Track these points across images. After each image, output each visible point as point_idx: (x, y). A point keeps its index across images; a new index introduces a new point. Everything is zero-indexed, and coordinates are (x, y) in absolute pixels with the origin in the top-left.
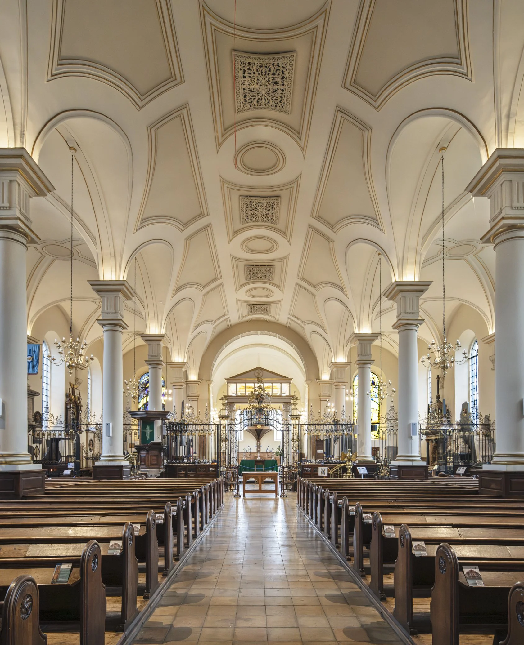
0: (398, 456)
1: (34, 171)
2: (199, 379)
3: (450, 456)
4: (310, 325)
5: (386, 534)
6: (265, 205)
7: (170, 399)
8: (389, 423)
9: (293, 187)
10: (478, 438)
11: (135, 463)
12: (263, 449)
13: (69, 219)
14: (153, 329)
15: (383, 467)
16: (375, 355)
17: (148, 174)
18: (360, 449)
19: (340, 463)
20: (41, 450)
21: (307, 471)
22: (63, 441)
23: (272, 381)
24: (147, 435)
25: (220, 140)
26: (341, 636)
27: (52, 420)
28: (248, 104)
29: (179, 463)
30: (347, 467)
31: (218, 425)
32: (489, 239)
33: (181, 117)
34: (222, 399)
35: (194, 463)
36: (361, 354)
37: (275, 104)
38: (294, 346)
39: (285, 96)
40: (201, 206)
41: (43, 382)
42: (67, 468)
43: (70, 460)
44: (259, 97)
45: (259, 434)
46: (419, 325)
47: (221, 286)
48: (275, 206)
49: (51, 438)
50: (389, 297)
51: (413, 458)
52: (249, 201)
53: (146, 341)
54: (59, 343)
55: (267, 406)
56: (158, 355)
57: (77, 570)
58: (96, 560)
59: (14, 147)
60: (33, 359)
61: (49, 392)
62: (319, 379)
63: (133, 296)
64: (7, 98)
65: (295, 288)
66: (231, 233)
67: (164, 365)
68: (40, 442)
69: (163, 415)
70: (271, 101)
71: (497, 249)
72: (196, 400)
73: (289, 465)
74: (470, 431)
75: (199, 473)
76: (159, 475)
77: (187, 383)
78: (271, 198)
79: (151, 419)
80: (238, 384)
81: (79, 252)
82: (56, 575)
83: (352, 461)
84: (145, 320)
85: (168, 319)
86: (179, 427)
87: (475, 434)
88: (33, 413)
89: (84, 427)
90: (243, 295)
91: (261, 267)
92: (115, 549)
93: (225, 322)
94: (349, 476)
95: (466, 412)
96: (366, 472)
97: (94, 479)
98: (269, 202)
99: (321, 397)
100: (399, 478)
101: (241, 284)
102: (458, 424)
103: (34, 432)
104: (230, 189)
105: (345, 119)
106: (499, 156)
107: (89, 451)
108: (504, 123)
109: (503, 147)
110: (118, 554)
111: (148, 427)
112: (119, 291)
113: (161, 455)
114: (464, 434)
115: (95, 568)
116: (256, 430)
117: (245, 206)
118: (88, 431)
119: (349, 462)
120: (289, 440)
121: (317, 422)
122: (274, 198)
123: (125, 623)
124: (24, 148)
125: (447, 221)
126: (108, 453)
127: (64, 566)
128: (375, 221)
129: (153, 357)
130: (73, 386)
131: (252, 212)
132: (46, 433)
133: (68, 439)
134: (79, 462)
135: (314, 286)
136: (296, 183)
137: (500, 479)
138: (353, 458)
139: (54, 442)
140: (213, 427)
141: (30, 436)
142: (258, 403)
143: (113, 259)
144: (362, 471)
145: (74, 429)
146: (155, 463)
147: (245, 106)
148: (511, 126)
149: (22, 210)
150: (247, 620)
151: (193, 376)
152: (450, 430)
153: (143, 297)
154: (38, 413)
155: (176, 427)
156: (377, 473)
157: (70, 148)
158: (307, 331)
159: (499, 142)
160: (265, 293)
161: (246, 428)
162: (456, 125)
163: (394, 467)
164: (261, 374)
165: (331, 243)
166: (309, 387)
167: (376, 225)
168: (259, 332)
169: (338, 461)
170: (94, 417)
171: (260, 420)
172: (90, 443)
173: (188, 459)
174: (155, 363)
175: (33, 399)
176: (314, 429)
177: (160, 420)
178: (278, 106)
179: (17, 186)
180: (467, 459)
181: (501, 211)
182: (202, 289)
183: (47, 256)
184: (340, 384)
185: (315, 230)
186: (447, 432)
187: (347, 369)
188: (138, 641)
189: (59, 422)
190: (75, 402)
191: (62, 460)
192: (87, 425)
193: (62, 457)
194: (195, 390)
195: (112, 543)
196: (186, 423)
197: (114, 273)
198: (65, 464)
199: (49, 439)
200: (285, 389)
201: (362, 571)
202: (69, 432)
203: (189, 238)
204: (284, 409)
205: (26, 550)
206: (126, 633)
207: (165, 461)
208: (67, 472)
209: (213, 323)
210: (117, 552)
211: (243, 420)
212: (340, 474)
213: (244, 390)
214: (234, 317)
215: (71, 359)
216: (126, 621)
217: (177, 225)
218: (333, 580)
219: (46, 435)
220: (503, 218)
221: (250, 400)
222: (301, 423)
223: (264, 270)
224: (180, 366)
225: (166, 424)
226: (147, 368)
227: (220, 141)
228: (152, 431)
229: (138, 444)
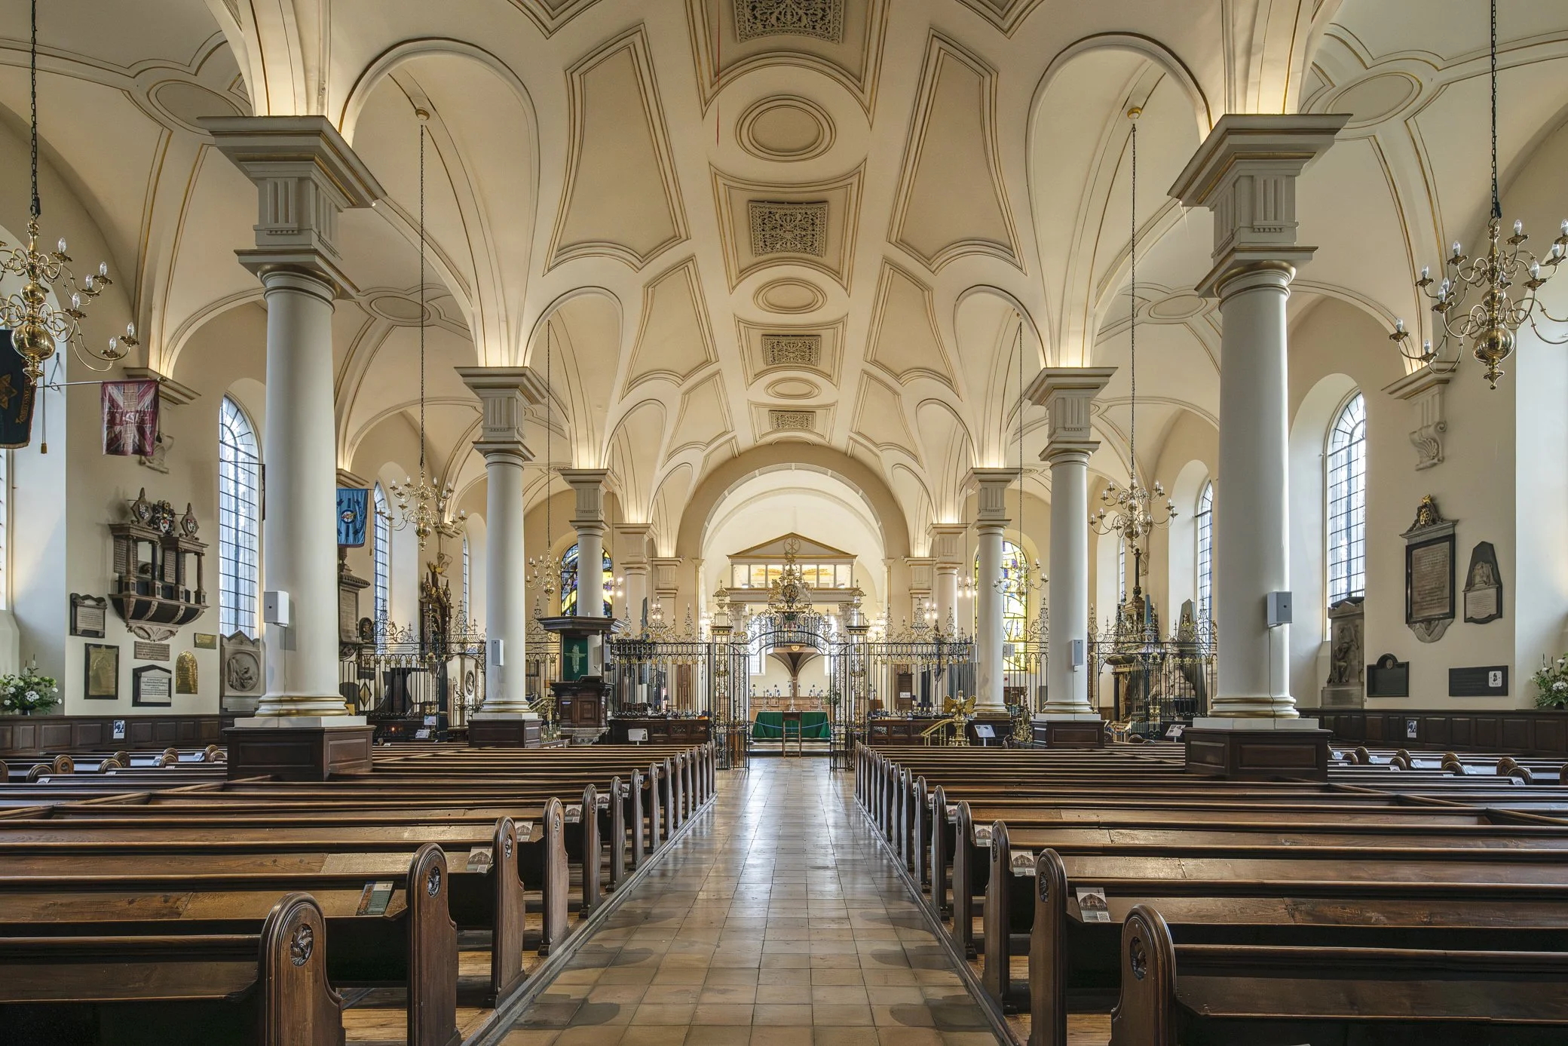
0: (1048, 704)
1: (344, 160)
2: (678, 555)
3: (1155, 704)
4: (891, 451)
5: (978, 841)
6: (799, 219)
7: (620, 594)
8: (1037, 640)
9: (851, 184)
10: (1209, 669)
11: (550, 717)
12: (803, 692)
13: (416, 245)
14: (586, 460)
15: (1021, 725)
16: (1010, 510)
17: (569, 160)
18: (982, 691)
19: (944, 717)
20: (372, 691)
21: (880, 733)
22: (414, 673)
23: (817, 559)
24: (574, 663)
25: (709, 93)
26: (884, 1019)
27: (393, 635)
28: (759, 25)
29: (636, 717)
30: (955, 725)
31: (709, 644)
32: (1211, 288)
33: (631, 49)
34: (718, 595)
35: (665, 716)
36: (984, 508)
37: (811, 23)
38: (861, 492)
39: (830, 7)
40: (674, 222)
41: (376, 562)
42: (422, 726)
43: (428, 711)
44: (781, 9)
45: (795, 663)
46: (1090, 453)
47: (717, 377)
48: (817, 222)
49: (392, 669)
50: (1034, 399)
51: (1076, 708)
52: (767, 210)
53: (571, 482)
54: (400, 488)
55: (805, 607)
56: (596, 511)
57: (401, 894)
58: (438, 877)
59: (305, 114)
60: (355, 516)
61: (388, 580)
62: (909, 556)
63: (544, 397)
64: (290, 19)
65: (861, 379)
66: (734, 273)
67: (607, 529)
68: (372, 677)
69: (604, 626)
70: (804, 18)
71: (1223, 308)
72: (673, 595)
73: (845, 721)
74: (1193, 655)
75: (674, 735)
76: (596, 739)
77: (654, 563)
78: (809, 206)
79: (583, 633)
80: (752, 566)
81: (441, 311)
82: (365, 902)
83: (965, 714)
84: (567, 441)
85: (615, 438)
86: (635, 649)
87: (1204, 662)
88: (357, 620)
89: (455, 648)
90: (761, 393)
91: (794, 338)
92: (480, 862)
93: (727, 447)
94: (960, 742)
95: (1188, 621)
96: (992, 735)
97: (470, 746)
98: (806, 213)
99: (911, 591)
100: (1050, 746)
101: (757, 371)
102: (1174, 643)
103: (359, 656)
104: (730, 187)
105: (948, 53)
106: (1228, 129)
107: (466, 694)
108: (1240, 64)
109: (1238, 113)
110: (485, 872)
111: (576, 649)
112: (515, 387)
113: (600, 701)
114: (1182, 661)
115: (433, 890)
116: (789, 654)
117: (759, 221)
118: (463, 655)
119: (960, 715)
120: (846, 673)
121: (900, 638)
122: (814, 206)
123: (497, 993)
124: (323, 116)
125: (1141, 256)
126: (497, 697)
127: (379, 887)
128: (1007, 250)
129: (585, 514)
130: (435, 568)
131: (773, 233)
132: (383, 658)
133: (424, 670)
134: (446, 715)
135: (897, 376)
136: (857, 176)
137: (1223, 745)
138: (968, 708)
139: (398, 677)
140: (700, 649)
141: (351, 664)
142: (787, 602)
143: (503, 325)
144: (985, 732)
145: (436, 650)
146: (589, 716)
147: (755, 27)
148: (1254, 70)
149: (322, 234)
150: (723, 992)
151: (666, 550)
152: (1155, 654)
153: (566, 398)
154: (367, 620)
155: (630, 649)
156: (1011, 736)
157: (418, 112)
158: (886, 463)
159: (1230, 101)
160: (803, 389)
161: (771, 651)
162: (1155, 68)
163: (1041, 724)
164: (796, 547)
165: (926, 293)
166: (889, 571)
167: (1010, 258)
168: (793, 464)
169: (940, 713)
170: (473, 628)
171: (791, 635)
172: (468, 678)
173: (657, 710)
174: (587, 525)
175: (357, 594)
176: (894, 651)
177: (598, 634)
178: (818, 27)
179: (312, 186)
180: (1187, 710)
181: (1233, 235)
182: (680, 382)
183: (379, 318)
184: (948, 566)
185: (897, 268)
186: (1149, 657)
187: (961, 536)
188: (522, 1024)
189: (406, 638)
190: (438, 599)
191: (413, 710)
192: (463, 644)
193: (412, 704)
194: (670, 577)
195: (474, 851)
196: (649, 641)
197: (505, 353)
198: (420, 718)
199: (388, 670)
200: (842, 576)
201: (944, 909)
202: (425, 658)
203: (653, 284)
204: (841, 613)
205: (320, 864)
206: (499, 1009)
207: (609, 714)
208: (423, 734)
209: (704, 448)
210: (483, 869)
211: (757, 635)
212: (943, 738)
213: (764, 577)
214: (745, 438)
215: (422, 519)
216: (499, 989)
217: (629, 259)
218: (892, 927)
219: (383, 663)
220: (1234, 250)
221: (771, 598)
222: (869, 641)
223: (800, 345)
224: (639, 530)
225: (612, 643)
226: (573, 535)
227: (708, 96)
228: (583, 655)
229: (557, 681)
